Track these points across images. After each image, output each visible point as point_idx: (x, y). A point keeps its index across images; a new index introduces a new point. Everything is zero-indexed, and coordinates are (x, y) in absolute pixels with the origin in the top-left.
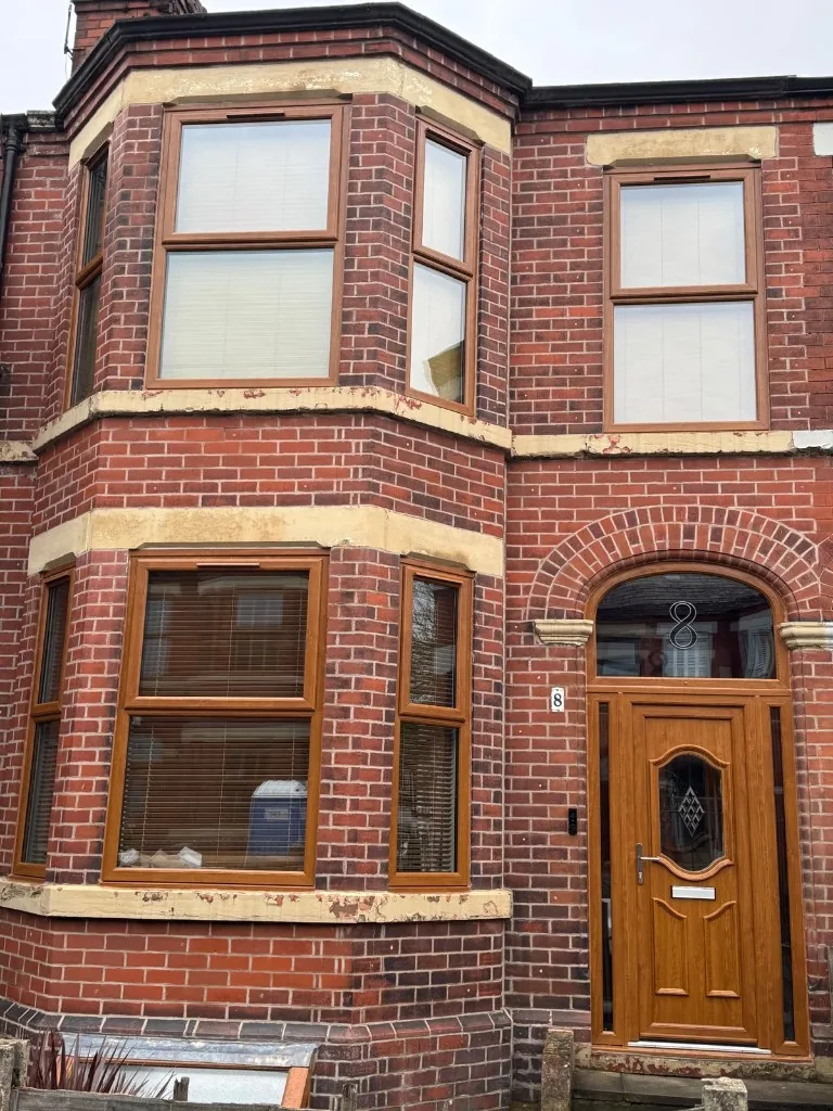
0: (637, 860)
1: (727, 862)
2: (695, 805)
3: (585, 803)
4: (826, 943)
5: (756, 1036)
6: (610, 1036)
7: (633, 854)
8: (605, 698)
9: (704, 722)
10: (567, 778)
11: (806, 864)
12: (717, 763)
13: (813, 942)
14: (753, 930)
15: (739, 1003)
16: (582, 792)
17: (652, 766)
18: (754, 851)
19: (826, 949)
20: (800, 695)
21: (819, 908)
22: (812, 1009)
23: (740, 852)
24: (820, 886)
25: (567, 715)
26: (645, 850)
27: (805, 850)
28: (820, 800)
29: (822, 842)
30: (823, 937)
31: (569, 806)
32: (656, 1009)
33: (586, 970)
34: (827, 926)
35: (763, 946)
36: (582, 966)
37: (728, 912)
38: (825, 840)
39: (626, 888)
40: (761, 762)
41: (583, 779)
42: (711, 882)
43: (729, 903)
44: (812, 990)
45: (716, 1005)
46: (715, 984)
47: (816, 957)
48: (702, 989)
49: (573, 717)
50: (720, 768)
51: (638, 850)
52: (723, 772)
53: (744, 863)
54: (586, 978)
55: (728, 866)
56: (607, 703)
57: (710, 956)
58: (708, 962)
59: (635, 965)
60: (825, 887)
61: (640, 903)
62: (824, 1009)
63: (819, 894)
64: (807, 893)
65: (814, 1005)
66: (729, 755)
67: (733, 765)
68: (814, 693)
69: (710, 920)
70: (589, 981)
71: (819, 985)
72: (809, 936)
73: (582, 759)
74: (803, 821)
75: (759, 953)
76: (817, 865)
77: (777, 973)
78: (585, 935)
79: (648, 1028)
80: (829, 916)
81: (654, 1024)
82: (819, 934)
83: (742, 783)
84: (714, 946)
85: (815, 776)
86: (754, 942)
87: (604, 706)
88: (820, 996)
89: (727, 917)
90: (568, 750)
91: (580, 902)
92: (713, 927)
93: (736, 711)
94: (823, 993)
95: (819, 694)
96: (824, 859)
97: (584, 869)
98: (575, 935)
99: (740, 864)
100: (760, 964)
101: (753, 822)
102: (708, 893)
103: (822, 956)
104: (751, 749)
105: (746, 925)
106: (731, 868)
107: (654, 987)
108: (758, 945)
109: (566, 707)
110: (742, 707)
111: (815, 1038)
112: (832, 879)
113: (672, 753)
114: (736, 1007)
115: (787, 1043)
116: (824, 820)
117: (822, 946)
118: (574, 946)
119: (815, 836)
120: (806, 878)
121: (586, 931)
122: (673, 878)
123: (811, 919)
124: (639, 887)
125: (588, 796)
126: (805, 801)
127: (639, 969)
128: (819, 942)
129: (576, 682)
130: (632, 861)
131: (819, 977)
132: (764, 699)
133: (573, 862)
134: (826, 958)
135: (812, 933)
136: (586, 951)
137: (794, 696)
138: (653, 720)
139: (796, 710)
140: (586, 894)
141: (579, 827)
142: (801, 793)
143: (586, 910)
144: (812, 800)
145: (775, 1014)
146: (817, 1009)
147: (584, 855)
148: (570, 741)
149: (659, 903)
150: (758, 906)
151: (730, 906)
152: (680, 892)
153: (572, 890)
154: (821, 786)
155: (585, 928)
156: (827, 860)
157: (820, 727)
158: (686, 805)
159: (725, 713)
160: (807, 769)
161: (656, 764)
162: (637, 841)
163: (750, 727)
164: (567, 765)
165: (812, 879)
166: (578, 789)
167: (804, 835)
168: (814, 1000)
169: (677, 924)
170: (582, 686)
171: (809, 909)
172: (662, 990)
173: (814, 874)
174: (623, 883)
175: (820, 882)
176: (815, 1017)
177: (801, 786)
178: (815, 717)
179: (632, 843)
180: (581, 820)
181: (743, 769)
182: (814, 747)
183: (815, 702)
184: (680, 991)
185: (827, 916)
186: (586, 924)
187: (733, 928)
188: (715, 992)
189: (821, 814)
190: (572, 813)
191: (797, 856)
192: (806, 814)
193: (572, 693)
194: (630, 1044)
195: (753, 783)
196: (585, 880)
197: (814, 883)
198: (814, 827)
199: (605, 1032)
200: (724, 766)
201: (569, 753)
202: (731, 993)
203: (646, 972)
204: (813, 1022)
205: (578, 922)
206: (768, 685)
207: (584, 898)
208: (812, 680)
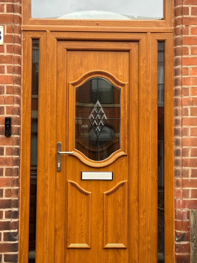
0: (57, 154)
1: (122, 153)
2: (101, 114)
3: (19, 114)
4: (189, 208)
7: (54, 150)
8: (37, 35)
9: (110, 53)
10: (5, 95)
11: (177, 153)
12: (118, 83)
13: (179, 208)
14: (138, 201)
15: (127, 251)
16: (16, 105)
17: (70, 85)
18: (141, 145)
19: (188, 213)
20: (180, 31)
21: (184, 183)
22: (177, 254)
23: (131, 146)
24: (186, 168)
25: (5, 48)
26: (63, 146)
27: (177, 143)
28: (189, 107)
29: (189, 137)
30: (187, 204)
31: (6, 115)
32: (67, 258)
33: (16, 234)
34: (190, 196)
35: (144, 211)
36: (12, 231)
37: (121, 188)
38: (192, 135)
39: (48, 174)
40: (149, 81)
41: (18, 96)
42: (110, 168)
43: (121, 182)
44: (178, 241)
46: (110, 239)
47: (182, 218)
48: (101, 242)
49: (10, 49)
50: (120, 87)
51: (58, 146)
52: (122, 90)
53: (134, 154)
54: (15, 240)
55: (123, 156)
56: (38, 39)
58: (105, 223)
59: (53, 229)
60: (189, 169)
61: (58, 185)
62: (186, 254)
63: (185, 174)
64: (177, 173)
65: (179, 252)
66: (127, 78)
67: (129, 85)
68: (190, 29)
69: (108, 194)
70: (17, 242)
71: (183, 238)
72: (177, 203)
73: (18, 81)
74: (177, 122)
75: (141, 216)
76: (185, 153)
77: (154, 230)
78: (16, 209)
80: (192, 188)
82: (184, 202)
83: (135, 97)
84: (110, 212)
85: (187, 89)
86: (138, 207)
87: (36, 42)
88: (184, 245)
89: (120, 191)
90: (6, 74)
91: (12, 185)
92: (110, 199)
93: (133, 44)
94: (186, 243)
95: (193, 29)
96: (190, 148)
97: (17, 162)
98: (8, 210)
99: (131, 154)
100: (142, 224)
101: (141, 125)
102: (107, 175)
103: (186, 217)
104: (142, 72)
105: (133, 197)
106: (125, 158)
107: (66, 243)
108: (141, 211)
109: (5, 41)
110: (137, 41)
112: (194, 163)
113: (86, 77)
114: (124, 254)
116: (192, 122)
117: (185, 210)
118: (7, 217)
119: (185, 132)
120: (177, 163)
121: (17, 206)
122: (82, 166)
123: (179, 191)
124: (58, 174)
125: (22, 109)
126: (179, 108)
127: (56, 230)
128: (184, 208)
129: (13, 22)
130: (54, 155)
131: (183, 232)
132: (154, 35)
133: (8, 156)
134: (189, 218)
135: (179, 201)
136: (16, 220)
137: (176, 32)
138: (73, 53)
139: (176, 42)
140: (18, 180)
141: (13, 131)
142: (176, 102)
143: (17, 191)
144: (184, 107)
145: (151, 258)
146: (181, 254)
147: (17, 152)
148: (8, 67)
149: (72, 184)
150: (142, 185)
151: (123, 184)
152: (87, 175)
153: (6, 177)
154: (191, 97)
155: (16, 204)
156: (192, 149)
157: (192, 54)
158: (95, 114)
159: (125, 46)
160: (182, 85)
161: (74, 84)
162: (57, 140)
163: (143, 56)
164: (5, 86)
165: (181, 163)
166: (13, 103)
167: (176, 132)
168: (179, 249)
169: (84, 198)
170: (18, 25)
171: (178, 184)
172: (72, 245)
173: (182, 160)
174: (46, 171)
175: (186, 165)
176: (179, 259)
177: (176, 97)
178: (189, 47)
179: (54, 142)
180: (15, 126)
181: (136, 88)
182: (187, 68)
183: (190, 35)
184: (85, 245)
185: (190, 189)
186: (17, 201)
187: (124, 200)
188: (109, 245)
189: (189, 117)
190: (8, 121)
191: (171, 147)
192: (179, 118)
193: (11, 30)
195: (143, 96)
196: (17, 169)
197: (182, 166)
198: (184, 127)
200: (123, 85)
201: (7, 76)
202: (121, 245)
203: (61, 233)
205: (10, 200)
206: (157, 25)
207: (16, 182)
208: (189, 18)
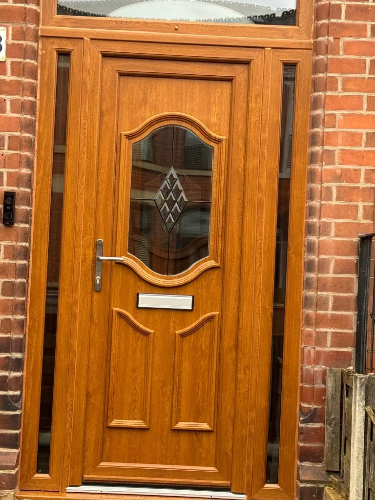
0: (96, 260)
1: (211, 263)
2: (177, 192)
3: (30, 186)
4: (326, 364)
5: (230, 479)
6: (45, 480)
7: (90, 252)
8: (67, 46)
9: (197, 82)
10: (6, 151)
11: (310, 266)
12: (209, 137)
13: (309, 364)
14: (236, 347)
15: (212, 438)
16: (25, 171)
17: (124, 141)
18: (247, 249)
19: (325, 372)
20: (324, 47)
21: (320, 321)
22: (301, 444)
23: (228, 251)
24: (323, 293)
25: (9, 66)
26: (106, 247)
27: (310, 248)
28: (334, 186)
29: (331, 238)
30: (323, 357)
31: (5, 188)
32: (107, 444)
33: (17, 399)
34: (329, 343)
35: (247, 367)
36: (11, 393)
37: (207, 325)
38: (336, 236)
39: (78, 295)
40: (265, 135)
41: (28, 154)
42: (189, 288)
43: (208, 315)
44: (304, 422)
45: (184, 439)
46: (183, 414)
47: (312, 381)
48: (167, 420)
49: (17, 69)
50: (212, 144)
51: (98, 246)
52: (216, 150)
53: (232, 265)
54: (16, 409)
55: (213, 268)
56: (68, 53)
57: (180, 380)
58: (177, 386)
59: (83, 392)
60: (330, 296)
61: (95, 315)
62: (316, 445)
63: (322, 304)
64: (307, 302)
65: (304, 441)
66: (225, 128)
67: (230, 141)
68: (341, 44)
69: (183, 335)
70: (18, 412)
71: (312, 416)
72: (305, 355)
73: (29, 126)
74: (311, 212)
75: (241, 376)
76: (323, 266)
77: (263, 401)
78: (19, 355)
79: (96, 470)
80: (332, 330)
81: (102, 464)
82: (318, 353)
83: (238, 164)
84: (186, 367)
85: (331, 153)
86: (236, 361)
87: (64, 58)
88: (313, 429)
89: (205, 331)
90: (9, 114)
91: (14, 313)
92: (187, 344)
93: (239, 68)
94: (317, 425)
95: (348, 45)
96: (332, 259)
97: (23, 271)
98: (3, 355)
99: (228, 265)
100: (242, 389)
101: (247, 214)
102: (184, 302)
103: (320, 381)
104: (253, 119)
105: (228, 342)
106: (216, 272)
107: (106, 418)
108: (241, 366)
109: (8, 55)
110: (247, 63)
111: (301, 481)
112: (339, 285)
113: (151, 123)
114: (208, 442)
115: (267, 486)
116: (338, 212)
117: (320, 368)
118: (2, 369)
119: (324, 230)
120: (308, 284)
121: (21, 350)
122: (140, 284)
123: (310, 335)
124: (96, 295)
125: (35, 177)
126: (316, 186)
127: (88, 395)
128: (317, 363)
129: (25, 20)
130: (89, 262)
131: (313, 406)
132: (277, 52)
133: (7, 261)
134: (324, 382)
135: (309, 352)
136: (18, 374)
137: (316, 48)
138: (130, 80)
139: (316, 67)
140: (23, 303)
141: (18, 216)
142: (312, 176)
143: (22, 324)
144: (325, 185)
145: (255, 450)
146: (308, 445)
147: (24, 254)
148: (12, 101)
149: (121, 315)
150: (245, 322)
151: (211, 318)
152: (147, 300)
153: (3, 298)
154: (338, 167)
155: (20, 346)
156: (336, 261)
157: (344, 89)
159: (224, 71)
160: (322, 145)
161: (129, 137)
162: (96, 235)
163: (255, 89)
164: (6, 134)
165: (315, 285)
166: (20, 166)
167: (310, 229)
168: (306, 435)
169: (141, 340)
170: (33, 26)
171: (308, 321)
172: (115, 423)
173: (318, 279)
174: (74, 289)
175: (324, 288)
176: (305, 455)
177: (312, 167)
178: (339, 76)
179: (89, 239)
180: (21, 208)
181: (242, 146)
182: (334, 116)
183: (342, 55)
184: (139, 423)
185: (330, 330)
186: (21, 342)
187: (211, 346)
188: (182, 425)
189: (334, 202)
190: (9, 198)
191: (299, 256)
192: (316, 203)
193: (19, 34)
194: (69, 489)
195: (253, 163)
197: (317, 289)
198: (323, 220)
199: (37, 475)
200: (218, 141)
201: (10, 118)
202: (204, 426)
203: (97, 401)
204: (301, 461)
205: (9, 338)
206: (285, 35)
207: (21, 308)
208: (341, 25)
